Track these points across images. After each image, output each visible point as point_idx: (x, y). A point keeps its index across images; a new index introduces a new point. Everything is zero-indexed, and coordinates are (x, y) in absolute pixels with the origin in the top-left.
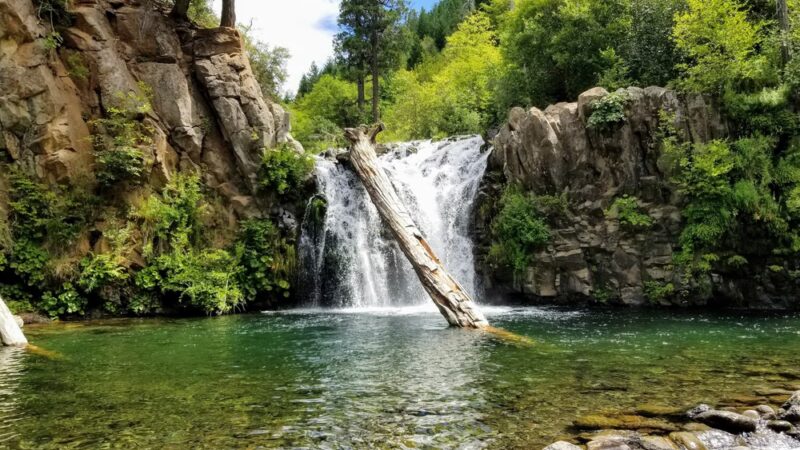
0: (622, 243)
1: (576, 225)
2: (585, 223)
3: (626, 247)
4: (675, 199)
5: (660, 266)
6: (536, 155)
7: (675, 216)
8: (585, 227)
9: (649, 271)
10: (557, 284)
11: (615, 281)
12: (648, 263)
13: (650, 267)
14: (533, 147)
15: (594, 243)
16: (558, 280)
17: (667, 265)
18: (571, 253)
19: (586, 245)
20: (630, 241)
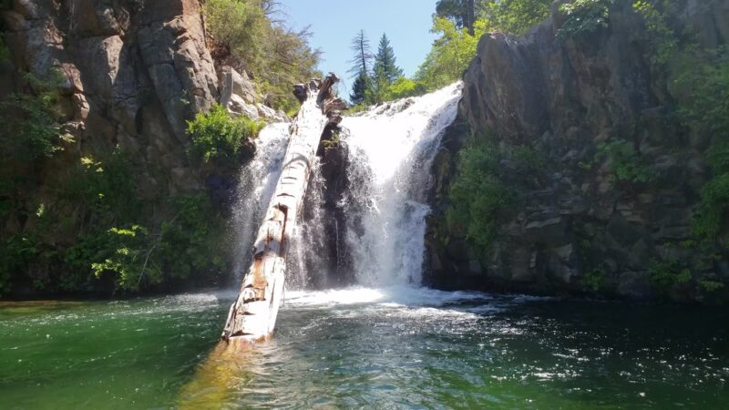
0: (619, 207)
1: (556, 184)
2: (568, 180)
3: (625, 214)
4: (695, 139)
5: (675, 241)
6: (500, 92)
7: (694, 165)
8: (568, 186)
9: (659, 248)
10: (532, 265)
11: (611, 263)
12: (656, 236)
13: (659, 242)
14: (495, 81)
15: (577, 209)
16: (533, 260)
17: (685, 239)
18: (548, 222)
19: (567, 212)
20: (632, 205)
